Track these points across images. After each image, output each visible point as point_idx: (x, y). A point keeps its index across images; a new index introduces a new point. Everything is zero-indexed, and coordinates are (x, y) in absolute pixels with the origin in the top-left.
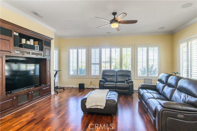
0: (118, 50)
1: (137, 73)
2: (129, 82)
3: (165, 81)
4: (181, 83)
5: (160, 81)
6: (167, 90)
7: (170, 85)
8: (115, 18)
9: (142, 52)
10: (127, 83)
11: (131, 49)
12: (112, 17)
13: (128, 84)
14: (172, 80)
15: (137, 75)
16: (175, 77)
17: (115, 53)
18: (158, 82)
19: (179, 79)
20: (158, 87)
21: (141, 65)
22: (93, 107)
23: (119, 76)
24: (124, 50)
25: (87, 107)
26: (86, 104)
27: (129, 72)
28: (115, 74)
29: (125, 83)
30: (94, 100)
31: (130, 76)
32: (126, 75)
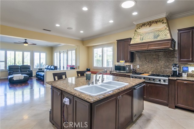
0: (21, 53)
1: (34, 66)
2: (30, 71)
5: (46, 68)
7: (49, 69)
8: (26, 41)
11: (30, 53)
14: (49, 67)
15: (34, 68)
17: (19, 54)
20: (44, 71)
21: (36, 62)
23: (23, 68)
24: (25, 53)
25: (15, 80)
26: (13, 79)
27: (29, 66)
28: (19, 68)
29: (28, 72)
30: (18, 76)
31: (30, 68)
32: (27, 67)
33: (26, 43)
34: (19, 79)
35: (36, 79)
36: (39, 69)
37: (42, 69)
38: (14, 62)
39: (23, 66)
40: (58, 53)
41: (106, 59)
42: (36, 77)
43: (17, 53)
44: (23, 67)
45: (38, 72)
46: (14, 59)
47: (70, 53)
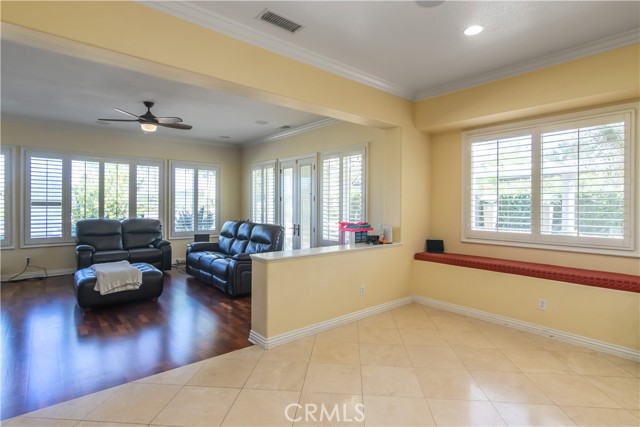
0: (124, 169)
1: (173, 225)
2: (162, 245)
3: (233, 233)
4: (256, 232)
5: (226, 234)
6: (237, 246)
7: (241, 238)
8: (149, 112)
9: (183, 178)
10: (155, 247)
11: (160, 169)
12: (144, 110)
13: (159, 248)
14: (243, 231)
15: (172, 230)
16: (247, 225)
18: (221, 238)
19: (252, 226)
20: (222, 245)
21: (183, 205)
22: (116, 291)
23: (132, 232)
24: (141, 171)
25: (103, 293)
26: (96, 289)
27: (157, 223)
28: (120, 231)
29: (152, 248)
30: (116, 276)
31: (159, 233)
32: (150, 230)
33: (149, 118)
34: (124, 289)
35: (189, 282)
36: (198, 237)
37: (206, 237)
38: (97, 206)
39: (133, 221)
40: (270, 172)
41: (574, 190)
42: (188, 271)
43: (109, 167)
44: (132, 228)
45: (195, 249)
46: (98, 195)
47: (331, 165)
